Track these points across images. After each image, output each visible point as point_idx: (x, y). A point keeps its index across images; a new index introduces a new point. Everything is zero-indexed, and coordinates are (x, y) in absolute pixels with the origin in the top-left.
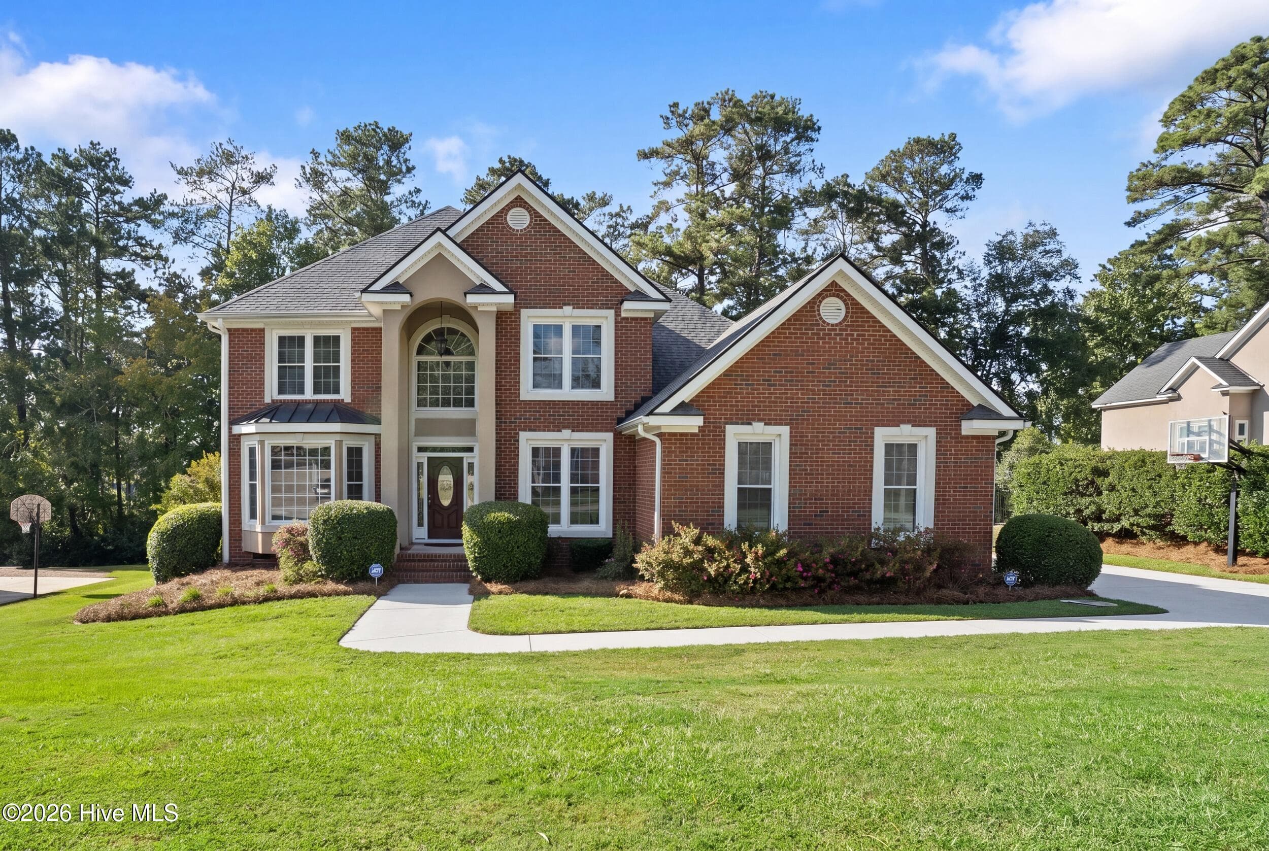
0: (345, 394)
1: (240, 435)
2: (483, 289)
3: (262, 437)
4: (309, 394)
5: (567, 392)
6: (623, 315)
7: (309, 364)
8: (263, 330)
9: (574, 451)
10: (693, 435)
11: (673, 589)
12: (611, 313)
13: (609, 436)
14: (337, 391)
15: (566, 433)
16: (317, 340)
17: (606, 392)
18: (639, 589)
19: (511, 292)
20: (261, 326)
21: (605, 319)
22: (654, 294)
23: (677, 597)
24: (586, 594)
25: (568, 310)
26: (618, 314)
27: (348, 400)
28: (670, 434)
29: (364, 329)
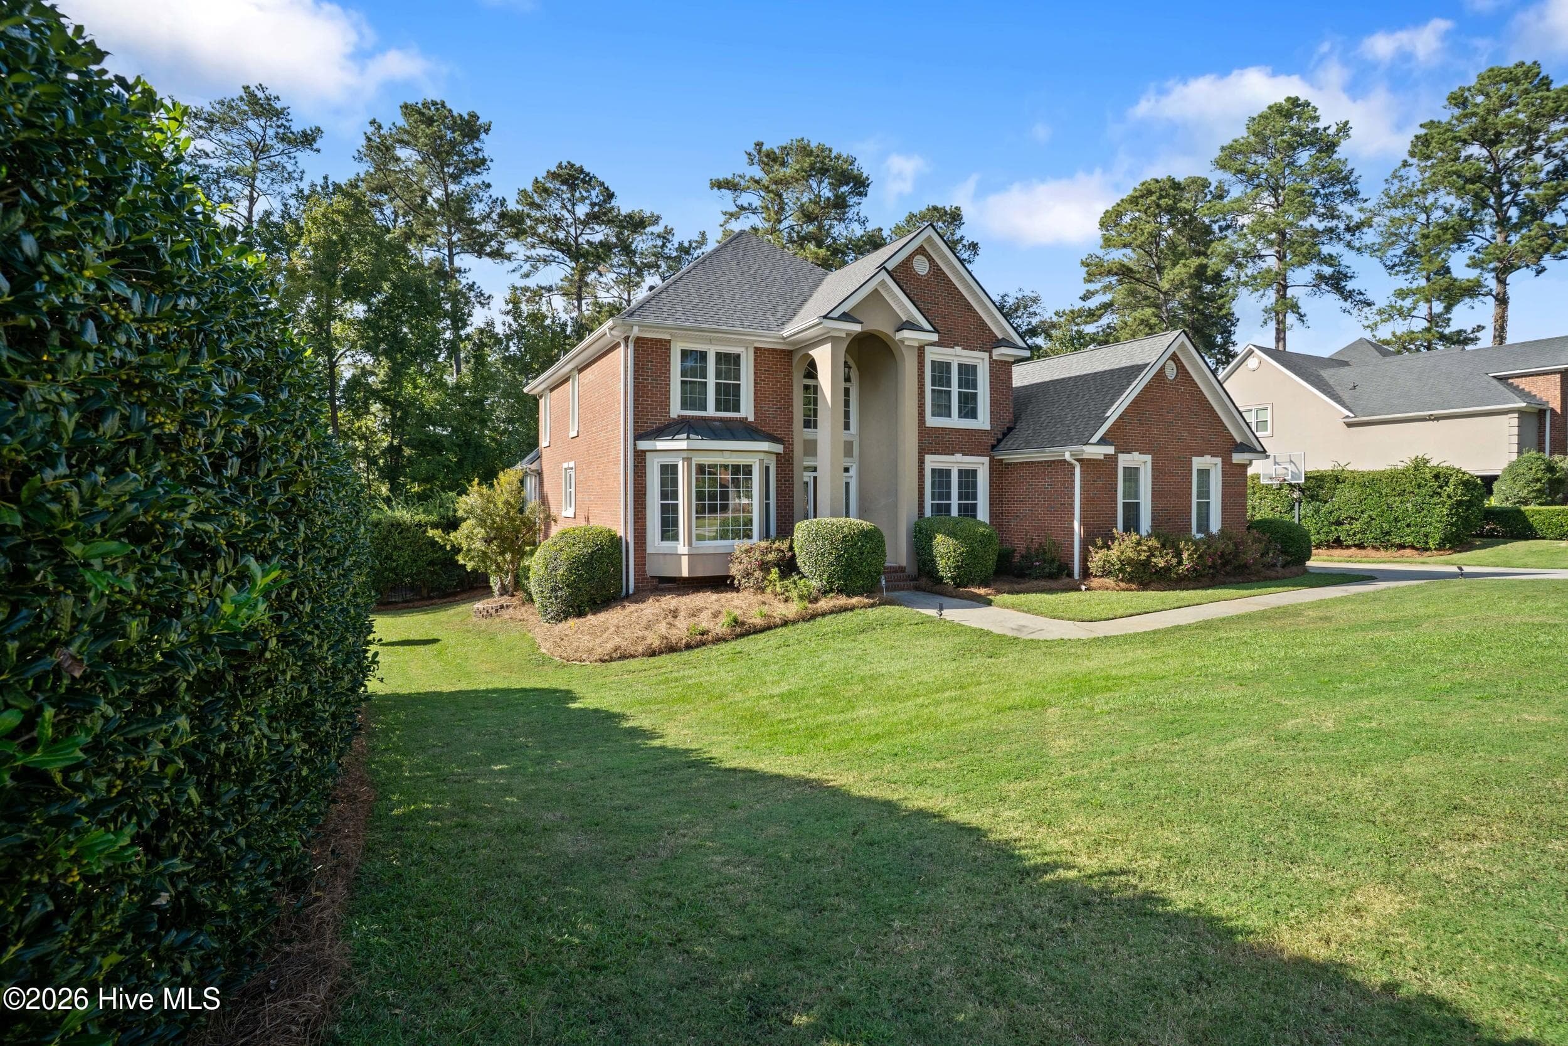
0: (747, 410)
1: (644, 452)
2: (911, 326)
3: (690, 454)
4: (711, 411)
5: (954, 421)
6: (994, 358)
7: (711, 381)
8: (669, 341)
9: (960, 471)
10: (1100, 460)
11: (1130, 581)
12: (986, 355)
13: (986, 460)
14: (737, 409)
15: (959, 457)
16: (719, 356)
17: (983, 421)
18: (1095, 582)
19: (936, 331)
20: (667, 337)
21: (980, 360)
22: (1021, 343)
23: (1134, 586)
24: (1042, 591)
25: (958, 349)
26: (991, 357)
27: (751, 419)
28: (1089, 460)
29: (765, 349)
